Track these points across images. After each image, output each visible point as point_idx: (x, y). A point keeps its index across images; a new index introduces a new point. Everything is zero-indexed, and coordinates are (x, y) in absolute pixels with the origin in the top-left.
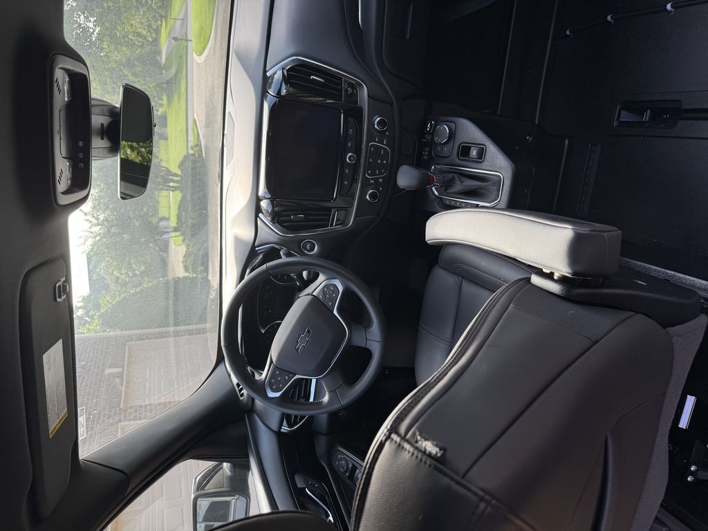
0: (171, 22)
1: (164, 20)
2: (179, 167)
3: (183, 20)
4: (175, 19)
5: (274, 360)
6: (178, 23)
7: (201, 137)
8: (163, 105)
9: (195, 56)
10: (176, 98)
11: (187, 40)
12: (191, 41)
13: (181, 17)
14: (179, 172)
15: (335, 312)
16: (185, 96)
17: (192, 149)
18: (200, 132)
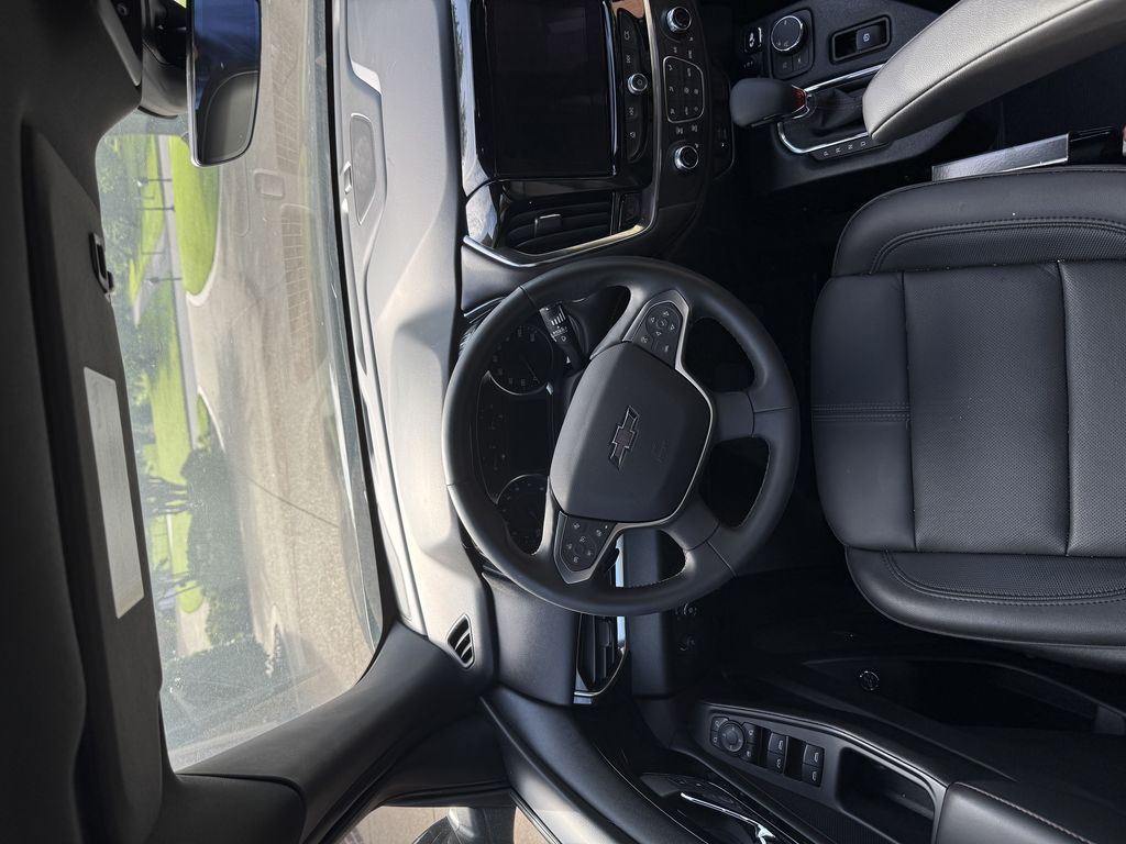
0: (143, 260)
1: (131, 261)
2: (182, 473)
3: (163, 253)
4: (149, 253)
5: (563, 501)
6: (156, 258)
7: (214, 419)
8: (143, 388)
9: (189, 297)
10: (163, 373)
11: (172, 279)
12: (179, 279)
13: (159, 249)
14: (183, 482)
15: (679, 367)
16: (178, 365)
17: (200, 440)
18: (211, 413)
